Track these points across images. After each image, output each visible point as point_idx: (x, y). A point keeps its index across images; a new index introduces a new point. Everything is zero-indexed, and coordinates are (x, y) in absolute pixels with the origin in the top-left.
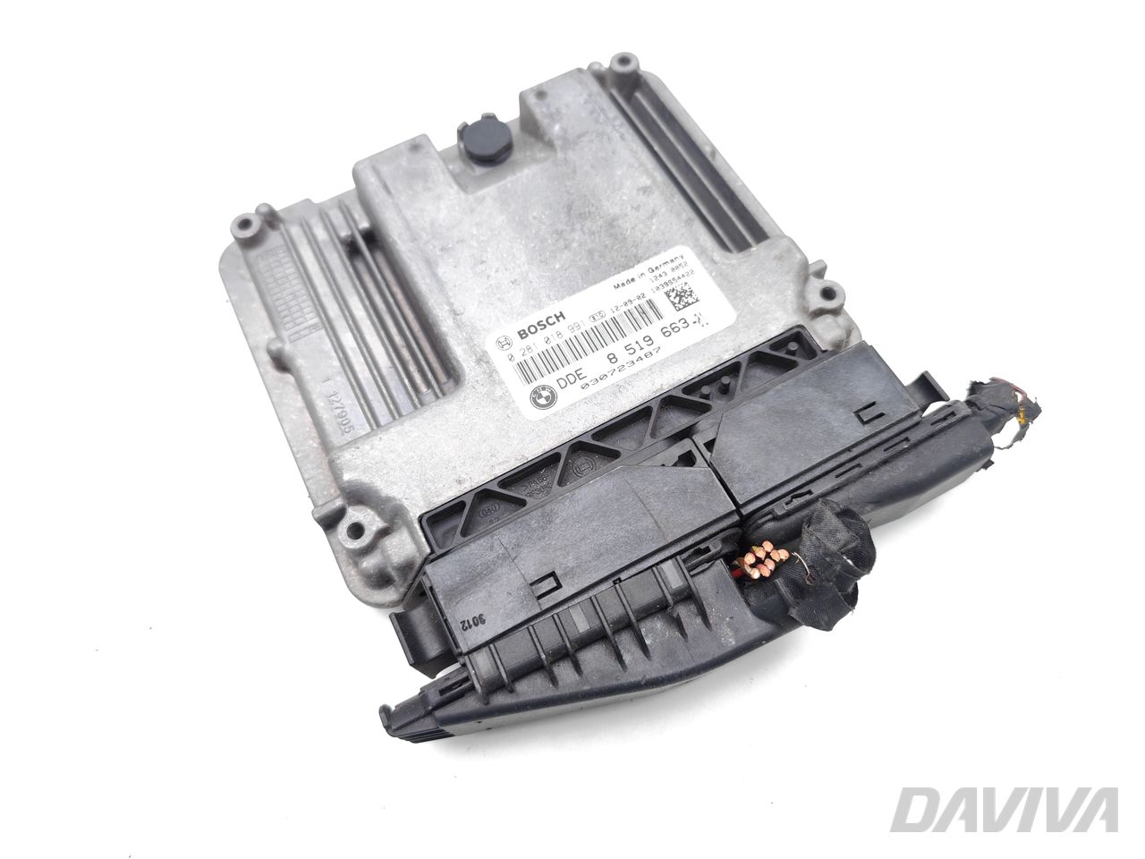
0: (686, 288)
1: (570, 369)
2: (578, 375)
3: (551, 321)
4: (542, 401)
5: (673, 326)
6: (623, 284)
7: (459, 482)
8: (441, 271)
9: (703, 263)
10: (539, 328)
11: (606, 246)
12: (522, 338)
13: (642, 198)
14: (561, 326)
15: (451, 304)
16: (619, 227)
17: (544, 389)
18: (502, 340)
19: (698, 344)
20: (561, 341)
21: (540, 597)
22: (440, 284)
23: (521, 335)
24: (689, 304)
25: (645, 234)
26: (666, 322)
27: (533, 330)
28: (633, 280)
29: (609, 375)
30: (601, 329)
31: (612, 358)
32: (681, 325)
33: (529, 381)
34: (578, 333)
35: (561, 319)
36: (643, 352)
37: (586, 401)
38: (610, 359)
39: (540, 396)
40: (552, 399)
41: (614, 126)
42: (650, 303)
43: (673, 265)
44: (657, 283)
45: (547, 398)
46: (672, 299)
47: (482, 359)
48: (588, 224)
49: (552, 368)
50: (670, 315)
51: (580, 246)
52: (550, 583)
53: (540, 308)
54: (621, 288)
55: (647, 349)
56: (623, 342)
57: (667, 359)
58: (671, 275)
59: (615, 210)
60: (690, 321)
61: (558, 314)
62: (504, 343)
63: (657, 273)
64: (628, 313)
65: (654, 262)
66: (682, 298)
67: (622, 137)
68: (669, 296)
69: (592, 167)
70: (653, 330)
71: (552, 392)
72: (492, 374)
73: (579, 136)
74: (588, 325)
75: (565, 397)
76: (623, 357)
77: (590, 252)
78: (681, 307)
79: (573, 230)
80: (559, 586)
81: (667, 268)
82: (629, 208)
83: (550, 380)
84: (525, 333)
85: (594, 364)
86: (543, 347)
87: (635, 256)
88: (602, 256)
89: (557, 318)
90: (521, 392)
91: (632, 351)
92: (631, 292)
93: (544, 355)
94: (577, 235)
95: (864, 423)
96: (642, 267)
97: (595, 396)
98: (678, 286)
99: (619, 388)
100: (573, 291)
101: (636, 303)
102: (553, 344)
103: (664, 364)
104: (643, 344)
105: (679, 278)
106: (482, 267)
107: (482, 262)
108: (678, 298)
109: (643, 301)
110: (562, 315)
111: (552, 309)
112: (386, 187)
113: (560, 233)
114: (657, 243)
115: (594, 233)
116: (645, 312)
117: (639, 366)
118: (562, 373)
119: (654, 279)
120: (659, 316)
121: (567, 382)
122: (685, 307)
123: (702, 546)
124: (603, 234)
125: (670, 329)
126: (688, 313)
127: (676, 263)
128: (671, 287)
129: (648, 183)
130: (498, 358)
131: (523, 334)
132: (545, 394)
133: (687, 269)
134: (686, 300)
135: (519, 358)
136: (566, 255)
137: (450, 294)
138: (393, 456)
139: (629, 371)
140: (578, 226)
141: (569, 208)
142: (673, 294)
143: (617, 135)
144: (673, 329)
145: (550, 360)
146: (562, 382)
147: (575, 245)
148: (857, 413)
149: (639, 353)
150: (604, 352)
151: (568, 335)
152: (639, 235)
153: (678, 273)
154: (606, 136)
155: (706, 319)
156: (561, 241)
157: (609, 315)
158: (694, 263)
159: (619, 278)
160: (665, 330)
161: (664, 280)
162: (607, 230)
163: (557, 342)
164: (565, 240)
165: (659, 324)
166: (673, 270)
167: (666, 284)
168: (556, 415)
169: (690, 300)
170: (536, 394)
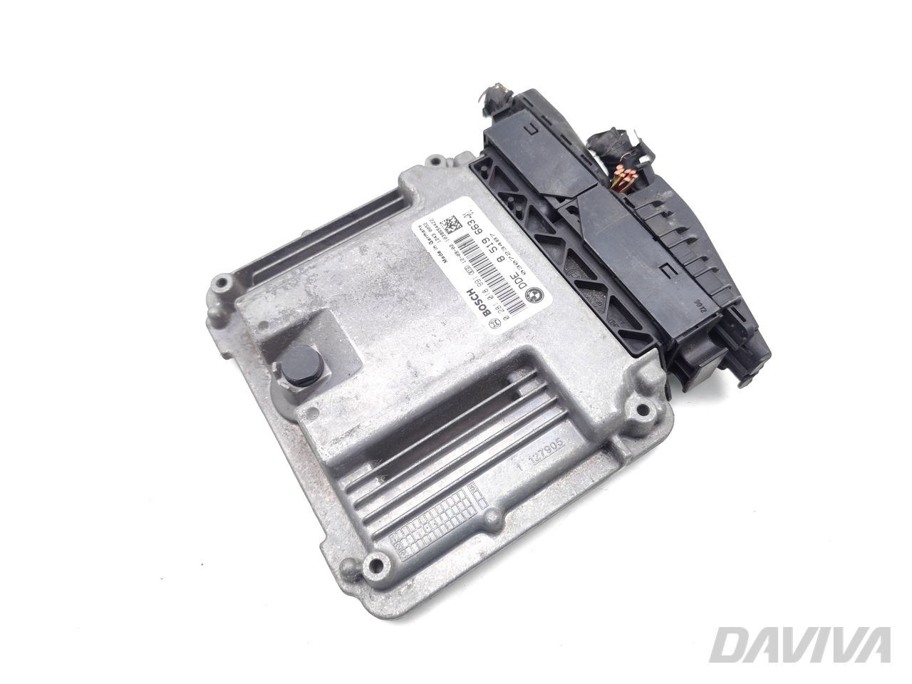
0: (444, 223)
1: (512, 283)
2: (515, 277)
3: (474, 297)
4: (538, 296)
5: (474, 228)
6: (443, 258)
7: (604, 337)
8: (436, 374)
9: (424, 215)
10: (481, 304)
11: (411, 270)
12: (490, 313)
13: (370, 252)
14: (478, 291)
15: (465, 363)
16: (395, 263)
17: (528, 296)
18: (492, 325)
19: (486, 214)
20: (490, 290)
21: (677, 274)
22: (448, 372)
23: (488, 314)
24: (457, 220)
25: (401, 248)
26: (472, 233)
27: (482, 308)
28: (439, 252)
29: (513, 260)
30: (479, 267)
31: (501, 259)
32: (473, 224)
33: (523, 305)
34: (483, 281)
35: (472, 291)
36: (494, 242)
37: (534, 271)
39: (534, 297)
40: (535, 290)
41: (301, 274)
42: (456, 242)
43: (427, 231)
44: (441, 239)
45: (535, 293)
46: (453, 230)
47: (510, 336)
48: (393, 282)
49: (512, 292)
50: (465, 230)
51: (411, 285)
52: (666, 269)
53: (465, 304)
54: (446, 258)
55: (492, 240)
56: (488, 254)
57: (499, 231)
58: (434, 230)
59: (381, 267)
60: (470, 220)
61: (469, 293)
62: (495, 323)
63: (433, 239)
64: (466, 253)
65: (424, 242)
66: (452, 224)
67: (314, 267)
68: (451, 232)
69: (340, 284)
70: (477, 239)
71: (530, 291)
72: (520, 328)
73: (310, 295)
74: (477, 275)
75: (532, 281)
76: (499, 253)
77: (417, 279)
78: (459, 225)
79: (398, 291)
80: (667, 264)
81: (429, 234)
82: (378, 259)
83: (521, 294)
84: (486, 312)
85: (506, 269)
86: (496, 299)
87: (420, 253)
88: (420, 272)
89: (472, 294)
90: (531, 309)
91: (494, 249)
92: (448, 253)
93: (502, 298)
94: (402, 288)
95: (537, 131)
96: (429, 248)
97: (530, 267)
98: (443, 228)
99: (522, 254)
100: (449, 286)
101: (457, 249)
102: (493, 294)
103: (502, 231)
104: (488, 243)
105: (437, 227)
106: (432, 347)
107: (427, 346)
108: (453, 227)
109: (456, 246)
110: (470, 291)
111: (467, 297)
112: (353, 431)
113: (401, 300)
114: (409, 241)
115: (401, 278)
116: (465, 245)
117: (504, 243)
118: (515, 287)
119: (438, 241)
120: (467, 236)
121: (521, 284)
122: (459, 223)
124: (401, 273)
125: (476, 230)
126: (463, 221)
127: (425, 229)
128: (444, 231)
129: (357, 248)
130: (506, 326)
131: (487, 313)
132: (531, 295)
133: (430, 223)
134: (454, 223)
135: (506, 313)
136: (420, 294)
137: (457, 364)
139: (509, 248)
140: (395, 289)
141: (377, 295)
142: (450, 230)
143: (310, 270)
144: (476, 228)
145: (505, 294)
146: (521, 286)
147: (411, 289)
148: (532, 134)
149: (496, 244)
150: (497, 265)
151: (485, 286)
152: (402, 251)
153: (433, 228)
154: (311, 278)
155: (467, 211)
156: (407, 298)
157: (468, 263)
158: (425, 219)
159: (438, 259)
160: (477, 232)
161: (438, 235)
162: (398, 271)
163: (490, 292)
164: (406, 295)
165: (473, 236)
166: (430, 231)
167: (441, 234)
168: (546, 287)
169: (454, 220)
170: (533, 300)
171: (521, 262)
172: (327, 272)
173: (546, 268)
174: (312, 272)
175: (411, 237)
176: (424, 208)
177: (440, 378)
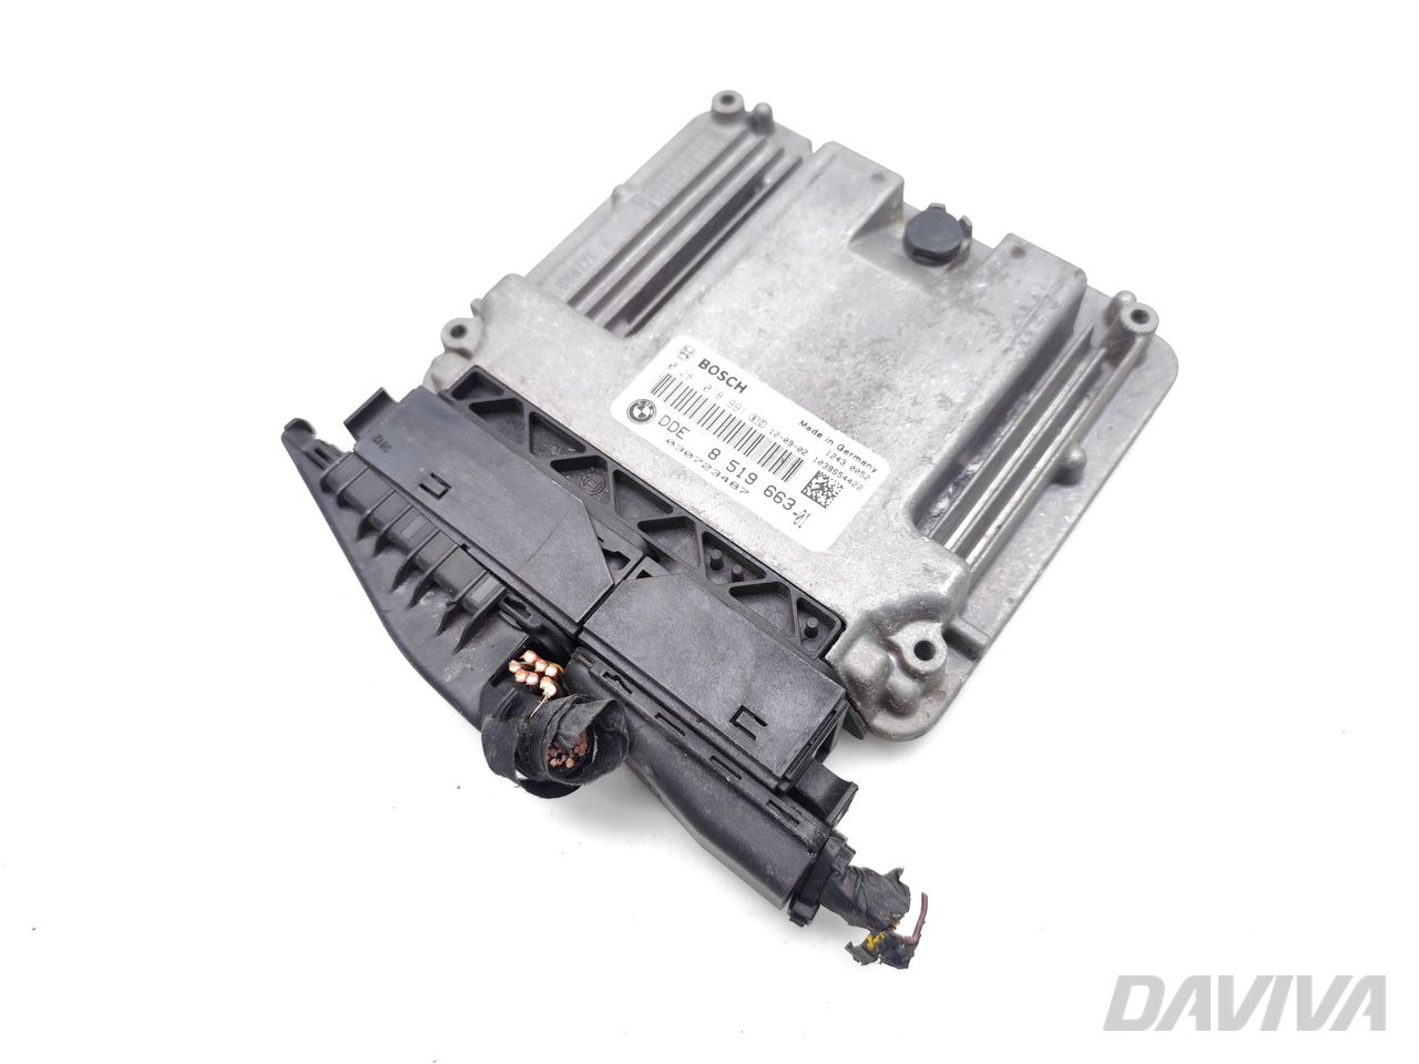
0: (835, 489)
1: (684, 421)
2: (681, 431)
3: (732, 381)
4: (637, 412)
5: (781, 495)
6: (809, 429)
9: (876, 494)
10: (719, 374)
11: (849, 394)
12: (700, 365)
13: (933, 403)
14: (734, 394)
15: (708, 289)
16: (881, 396)
17: (651, 408)
18: (690, 350)
19: (771, 527)
20: (712, 400)
21: (423, 486)
22: (728, 270)
23: (703, 362)
24: (816, 500)
25: (885, 423)
26: (781, 486)
27: (714, 370)
28: (820, 435)
29: (694, 458)
30: (744, 431)
31: (715, 454)
32: (785, 501)
33: (654, 391)
34: (729, 411)
35: (739, 389)
36: (736, 479)
37: (655, 450)
38: (712, 452)
39: (641, 408)
40: (643, 419)
41: (1018, 336)
42: (799, 462)
43: (858, 465)
44: (827, 460)
45: (642, 415)
46: (815, 481)
47: (659, 344)
48: (869, 366)
49: (677, 406)
50: (794, 487)
51: (837, 370)
52: (438, 489)
53: (742, 366)
54: (804, 429)
55: (741, 482)
56: (739, 456)
57: (735, 504)
58: (845, 470)
59: (900, 383)
60: (795, 509)
61: (743, 385)
62: (685, 353)
63: (840, 454)
64: (775, 447)
65: (854, 446)
66: (821, 490)
67: (1006, 351)
68: (816, 477)
69: (948, 339)
70: (766, 477)
71: (650, 416)
72: (648, 356)
73: (985, 312)
74: (743, 416)
75: (650, 430)
76: (721, 464)
77: (834, 382)
78: (809, 494)
79: (854, 355)
80: (438, 497)
81: (851, 461)
82: (912, 395)
83: (663, 408)
84: (707, 365)
85: (700, 440)
86: (698, 387)
87: (851, 426)
88: (835, 395)
89: (739, 385)
90: (640, 388)
91: (731, 468)
92: (804, 439)
93: (690, 392)
94: (848, 362)
95: (733, 720)
96: (840, 438)
97: (663, 455)
98: (834, 480)
99: (682, 473)
100: (777, 386)
101: (791, 449)
102: (705, 395)
103: (731, 504)
104: (745, 475)
105: (845, 478)
106: (765, 296)
107: (771, 294)
108: (818, 486)
109: (798, 455)
110: (743, 389)
111: (744, 377)
112: (816, 177)
113: (843, 344)
114: (880, 440)
115: (859, 375)
116: (785, 462)
117: (717, 482)
118: (676, 415)
119: (831, 454)
120: (786, 478)
121: (668, 423)
122: (811, 497)
123: (529, 610)
124: (864, 384)
125: (775, 493)
126: (804, 503)
127: (863, 468)
128: (829, 474)
129: (958, 400)
130: (667, 355)
131: (704, 364)
132: (647, 411)
133: (861, 481)
134: (819, 495)
135: (675, 372)
136: (819, 362)
138: (527, 318)
139: (707, 475)
140: (860, 358)
141: (880, 341)
142: (821, 480)
143: (1007, 345)
144: (777, 496)
145: (686, 400)
146: (666, 420)
147: (835, 365)
148: (742, 709)
149: (732, 477)
150: (719, 443)
151: (722, 403)
152: (882, 417)
153: (851, 475)
154: (997, 335)
155: (807, 524)
156: (834, 351)
157: (764, 431)
158: (873, 485)
159: (815, 422)
160: (771, 489)
161: (834, 463)
162: (871, 387)
163: (711, 396)
164: (837, 353)
165: (776, 480)
166: (852, 468)
167: (831, 469)
168: (627, 429)
169: (822, 499)
170: (642, 404)
171: (680, 457)
172: (979, 351)
173: (638, 461)
174: (1004, 343)
175: (879, 445)
176: (884, 507)
177: (734, 262)
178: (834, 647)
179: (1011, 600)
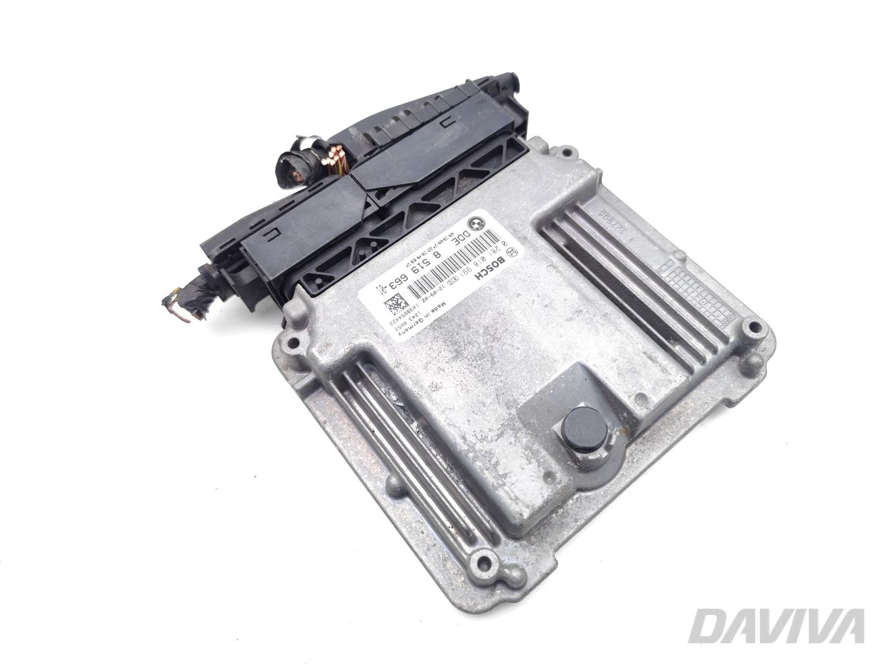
0: (394, 311)
1: (464, 244)
2: (457, 241)
3: (484, 272)
4: (476, 221)
5: (400, 283)
6: (439, 306)
7: (513, 170)
8: (575, 295)
9: (384, 331)
10: (491, 266)
11: (457, 334)
12: (501, 257)
13: (438, 379)
14: (476, 270)
15: (558, 271)
16: (451, 352)
17: (477, 229)
18: (514, 254)
19: (381, 273)
20: (474, 260)
21: (450, 117)
22: (572, 285)
23: (502, 259)
24: (391, 299)
25: (431, 348)
26: (405, 284)
27: (496, 264)
28: (433, 311)
29: (437, 244)
30: (448, 272)
31: (437, 255)
32: (395, 284)
33: (488, 231)
34: (464, 267)
35: (478, 275)
36: (417, 262)
37: (449, 226)
39: (478, 224)
40: (471, 223)
41: (475, 451)
42: (418, 296)
43: (406, 327)
44: (415, 311)
45: (474, 223)
46: (403, 302)
47: (523, 240)
48: (475, 350)
49: (475, 242)
50: (403, 290)
51: (477, 332)
52: (445, 123)
53: (494, 280)
54: (440, 303)
55: (415, 264)
56: (432, 266)
58: (406, 319)
59: (457, 365)
60: (389, 288)
61: (480, 278)
62: (512, 252)
63: (417, 319)
64: (432, 286)
65: (420, 327)
66: (396, 303)
67: (464, 438)
68: (406, 303)
69: (484, 404)
70: (413, 278)
71: (472, 228)
72: (514, 232)
73: (500, 435)
74: (457, 274)
75: (462, 226)
76: (430, 257)
77: (468, 327)
78: (396, 297)
79: (486, 343)
80: (441, 123)
81: (410, 324)
82: (446, 370)
83: (475, 235)
84: (500, 261)
85: (449, 250)
86: (485, 254)
87: (434, 329)
88: (459, 326)
89: (480, 275)
90: (492, 224)
91: (425, 262)
92: (434, 302)
93: (483, 249)
94: (482, 339)
95: (276, 229)
96: (428, 321)
97: (444, 230)
98: (400, 312)
99: (430, 238)
100: (474, 296)
101: (428, 294)
102: (479, 257)
103: (402, 258)
104: (418, 267)
105: (400, 318)
106: (546, 302)
107: (546, 306)
108: (399, 302)
109: (423, 296)
110: (478, 278)
111: (485, 280)
113: (495, 339)
114: (419, 343)
115: (469, 343)
116: (420, 290)
117: (418, 253)
118: (468, 241)
119: (418, 314)
120: (410, 288)
121: (464, 235)
122: (394, 297)
123: (368, 157)
124: (462, 344)
125: (402, 280)
126: (391, 293)
127: (404, 329)
128: (405, 310)
129: (434, 395)
130: (513, 242)
131: (501, 260)
132: (476, 226)
133: (396, 325)
134: (394, 302)
135: (499, 244)
136: (487, 321)
137: (561, 279)
139: (425, 248)
140: (483, 347)
141: (493, 363)
142: (403, 305)
143: (469, 441)
144: (400, 280)
145: (478, 247)
146: (467, 235)
147: (481, 331)
148: (280, 233)
149: (420, 261)
150: (444, 257)
151: (470, 265)
152: (435, 348)
153: (401, 321)
154: (480, 438)
155: (378, 293)
156: (493, 333)
157: (445, 283)
158: (391, 331)
159: (441, 312)
160: (405, 279)
161: (412, 314)
162: (459, 347)
163: (478, 259)
164: (490, 335)
165: (411, 282)
166: (405, 323)
167: (409, 312)
168: (466, 215)
169: (390, 303)
170: (482, 224)
171: (441, 237)
172: (469, 421)
173: (444, 218)
174: (470, 438)
175: (418, 339)
176: (375, 333)
177: (578, 290)
178: (304, 290)
179: (325, 422)
